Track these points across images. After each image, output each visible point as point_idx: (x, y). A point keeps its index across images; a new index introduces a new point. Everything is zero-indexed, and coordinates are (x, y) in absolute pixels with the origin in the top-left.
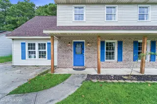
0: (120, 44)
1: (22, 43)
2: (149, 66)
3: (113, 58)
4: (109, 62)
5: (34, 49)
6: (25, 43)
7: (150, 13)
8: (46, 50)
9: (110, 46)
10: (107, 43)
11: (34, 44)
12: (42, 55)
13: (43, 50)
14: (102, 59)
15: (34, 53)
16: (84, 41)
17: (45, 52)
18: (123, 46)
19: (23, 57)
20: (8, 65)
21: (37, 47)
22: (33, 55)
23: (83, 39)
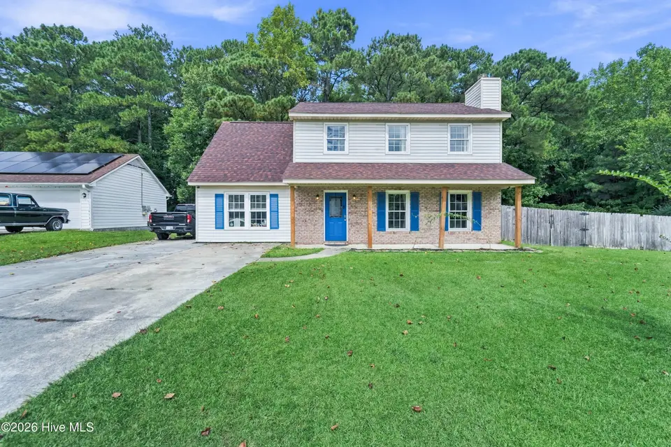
0: (415, 197)
1: (217, 196)
2: (469, 239)
3: (403, 225)
4: (394, 233)
5: (242, 206)
6: (222, 196)
7: (471, 137)
8: (267, 210)
9: (398, 201)
10: (391, 196)
11: (242, 197)
12: (258, 219)
13: (261, 210)
14: (381, 227)
15: (242, 215)
16: (346, 191)
17: (264, 214)
18: (421, 201)
19: (219, 226)
20: (193, 241)
21: (247, 202)
22: (237, 221)
23: (344, 189)
